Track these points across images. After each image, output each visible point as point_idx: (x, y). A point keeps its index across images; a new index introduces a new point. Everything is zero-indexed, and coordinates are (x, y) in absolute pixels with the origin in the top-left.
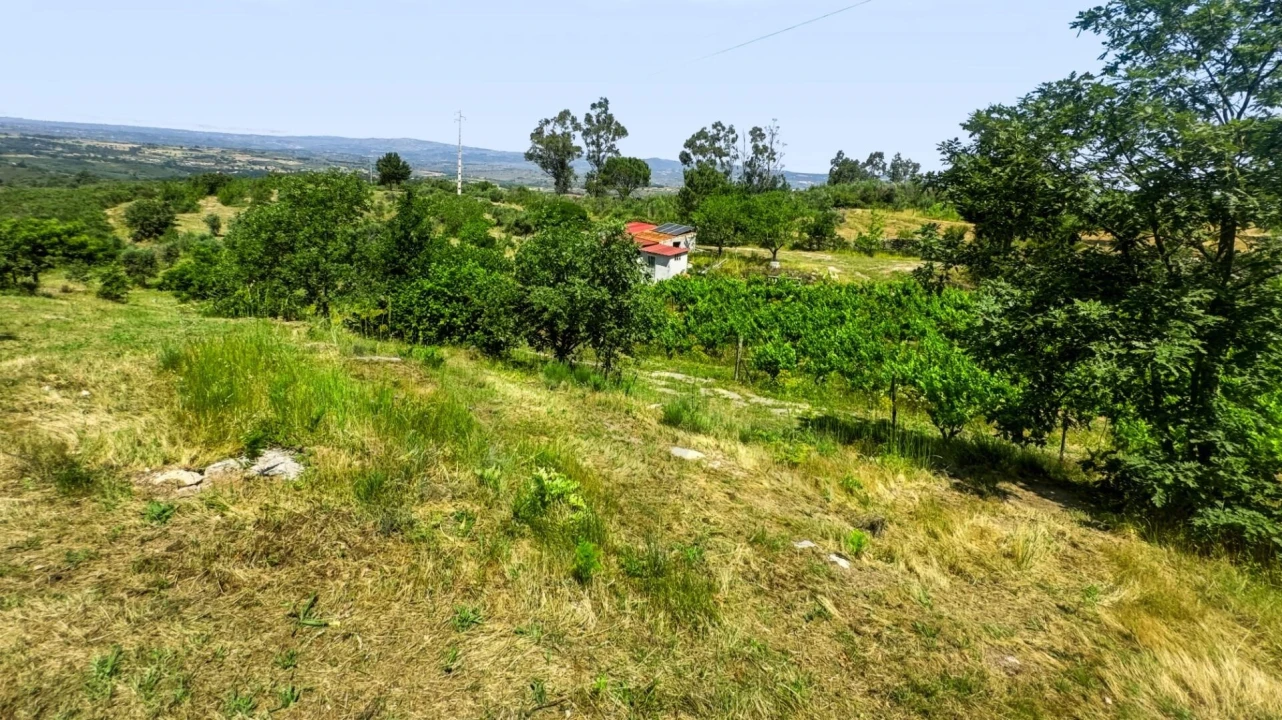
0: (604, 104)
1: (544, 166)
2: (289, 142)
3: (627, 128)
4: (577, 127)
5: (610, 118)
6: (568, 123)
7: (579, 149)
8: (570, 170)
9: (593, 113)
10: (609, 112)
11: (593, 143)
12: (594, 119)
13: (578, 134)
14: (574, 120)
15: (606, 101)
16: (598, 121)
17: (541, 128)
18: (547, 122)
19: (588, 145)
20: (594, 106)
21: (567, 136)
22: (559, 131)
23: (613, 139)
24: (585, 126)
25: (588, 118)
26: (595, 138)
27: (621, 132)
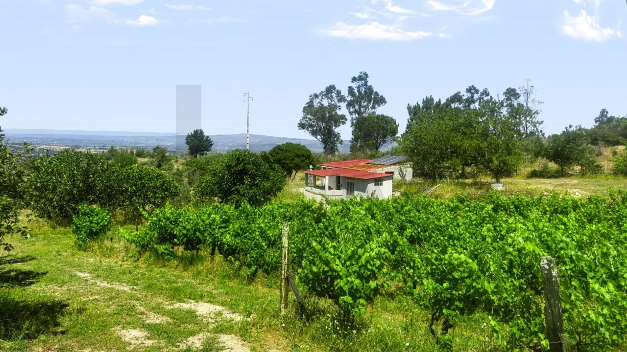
0: (363, 77)
1: (314, 133)
2: (163, 141)
3: (385, 97)
4: (341, 99)
5: (370, 88)
6: (334, 95)
7: (343, 117)
8: (337, 136)
9: (354, 85)
10: (369, 84)
11: (356, 111)
12: (356, 91)
13: (343, 105)
14: (339, 93)
15: (366, 75)
16: (360, 93)
17: (311, 102)
18: (316, 96)
19: (351, 113)
20: (354, 79)
21: (332, 108)
22: (326, 103)
23: (373, 107)
24: (349, 98)
25: (351, 91)
26: (357, 107)
27: (381, 101)
